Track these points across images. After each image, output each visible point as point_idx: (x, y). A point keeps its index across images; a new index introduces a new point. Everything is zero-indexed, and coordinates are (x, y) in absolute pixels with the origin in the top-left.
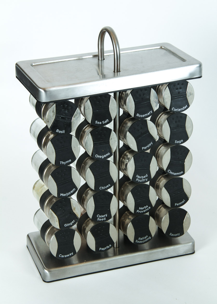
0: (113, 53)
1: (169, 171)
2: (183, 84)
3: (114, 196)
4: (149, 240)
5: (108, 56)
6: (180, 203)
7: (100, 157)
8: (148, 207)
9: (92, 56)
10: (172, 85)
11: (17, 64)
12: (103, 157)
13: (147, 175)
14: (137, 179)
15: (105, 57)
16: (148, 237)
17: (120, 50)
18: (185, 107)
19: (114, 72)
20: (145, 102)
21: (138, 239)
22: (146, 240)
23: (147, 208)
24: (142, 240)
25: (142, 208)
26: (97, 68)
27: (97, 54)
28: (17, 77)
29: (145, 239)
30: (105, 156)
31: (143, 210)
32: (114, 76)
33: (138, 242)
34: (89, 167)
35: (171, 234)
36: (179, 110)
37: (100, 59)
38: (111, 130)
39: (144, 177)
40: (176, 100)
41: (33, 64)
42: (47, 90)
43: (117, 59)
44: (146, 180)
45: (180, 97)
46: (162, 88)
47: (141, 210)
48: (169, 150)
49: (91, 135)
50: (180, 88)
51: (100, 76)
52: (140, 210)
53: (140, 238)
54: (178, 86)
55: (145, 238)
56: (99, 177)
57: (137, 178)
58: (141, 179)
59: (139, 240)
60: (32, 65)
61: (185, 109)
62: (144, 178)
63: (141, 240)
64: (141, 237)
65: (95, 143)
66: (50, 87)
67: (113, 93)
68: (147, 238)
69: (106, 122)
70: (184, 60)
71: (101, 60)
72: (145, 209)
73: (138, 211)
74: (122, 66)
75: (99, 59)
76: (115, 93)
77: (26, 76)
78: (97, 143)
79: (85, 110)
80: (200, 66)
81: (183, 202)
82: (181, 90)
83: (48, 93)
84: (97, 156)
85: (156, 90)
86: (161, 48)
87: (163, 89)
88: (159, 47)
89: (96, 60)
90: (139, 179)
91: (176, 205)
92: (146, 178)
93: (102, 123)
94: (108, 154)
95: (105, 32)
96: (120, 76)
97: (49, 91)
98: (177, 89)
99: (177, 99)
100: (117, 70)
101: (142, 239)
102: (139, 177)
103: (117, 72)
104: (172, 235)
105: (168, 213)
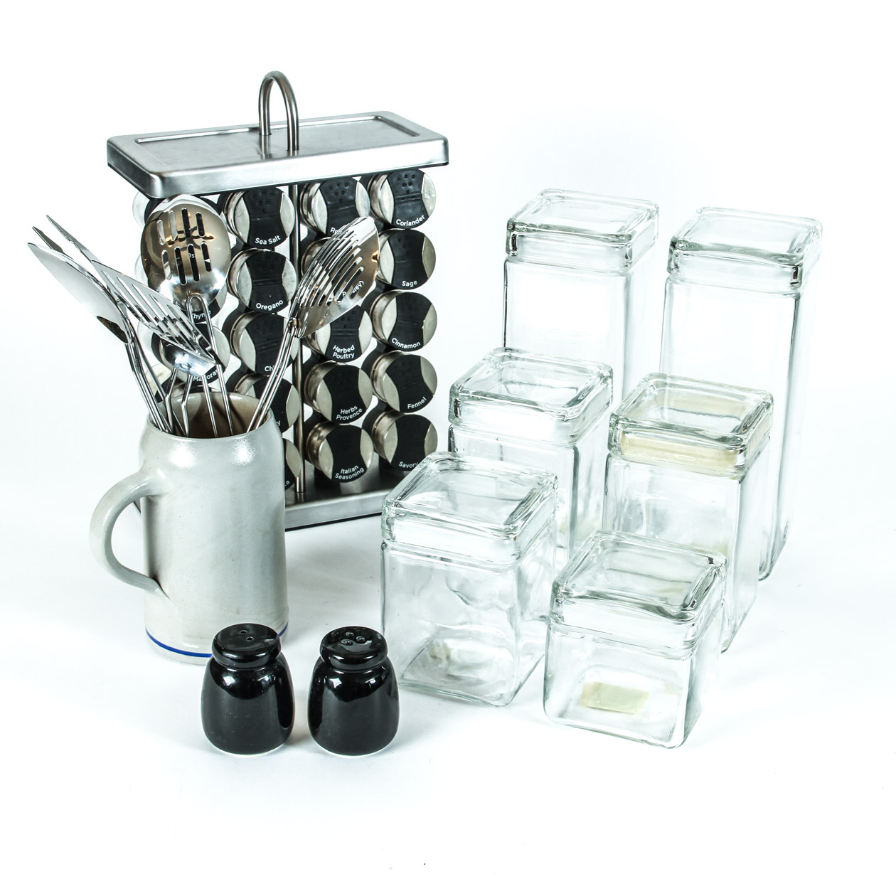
0: (286, 126)
1: (394, 341)
2: (415, 175)
3: (292, 386)
4: (361, 474)
5: (278, 129)
6: (418, 404)
7: (265, 307)
8: (358, 410)
9: (248, 130)
10: (394, 177)
11: (109, 141)
12: (271, 308)
13: (353, 348)
14: (335, 354)
15: (272, 131)
16: (358, 470)
17: (299, 121)
18: (421, 219)
19: (289, 150)
20: (347, 205)
21: (339, 472)
22: (355, 475)
23: (355, 412)
24: (348, 474)
25: (346, 412)
26: (257, 146)
27: (258, 126)
28: (109, 165)
29: (353, 473)
30: (274, 306)
31: (348, 415)
32: (288, 156)
33: (340, 477)
34: (246, 328)
35: (402, 465)
36: (410, 224)
37: (263, 134)
38: (283, 258)
39: (349, 350)
40: (402, 205)
41: (140, 141)
42: (165, 175)
43: (293, 129)
44: (351, 356)
45: (410, 199)
46: (377, 185)
47: (345, 415)
48: (394, 301)
49: (248, 267)
50: (410, 184)
51: (262, 156)
52: (342, 415)
53: (343, 471)
54: (406, 180)
55: (353, 470)
56: (264, 348)
57: (334, 351)
58: (342, 354)
59: (342, 475)
60: (137, 142)
61: (421, 223)
62: (348, 353)
63: (345, 475)
64: (346, 469)
65: (256, 283)
66: (170, 172)
67: (287, 187)
68: (356, 471)
69: (275, 240)
70: (413, 134)
71: (265, 135)
72: (351, 413)
73: (338, 417)
74: (303, 141)
75: (260, 134)
76: (291, 186)
77: (127, 158)
78: (259, 282)
79: (236, 217)
80: (446, 144)
81: (423, 401)
82: (411, 187)
83: (167, 181)
84: (260, 306)
85: (368, 186)
86: (376, 118)
87: (379, 185)
88: (372, 118)
89: (255, 136)
90: (338, 353)
91: (410, 408)
92: (352, 352)
93: (268, 242)
94: (281, 303)
95: (272, 80)
96: (298, 156)
97: (170, 178)
98: (404, 185)
99: (405, 204)
100: (293, 148)
101: (347, 472)
102: (338, 350)
103: (294, 149)
104: (404, 466)
105: (395, 424)
